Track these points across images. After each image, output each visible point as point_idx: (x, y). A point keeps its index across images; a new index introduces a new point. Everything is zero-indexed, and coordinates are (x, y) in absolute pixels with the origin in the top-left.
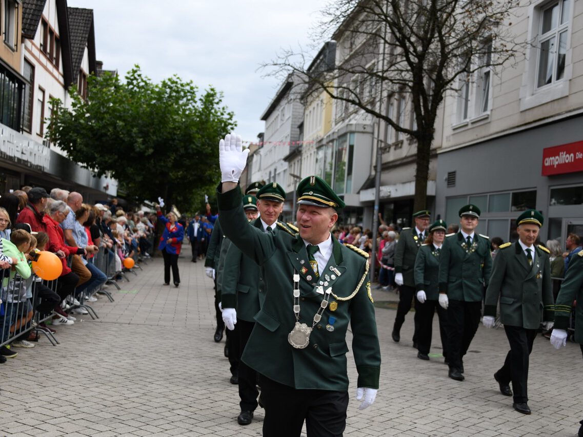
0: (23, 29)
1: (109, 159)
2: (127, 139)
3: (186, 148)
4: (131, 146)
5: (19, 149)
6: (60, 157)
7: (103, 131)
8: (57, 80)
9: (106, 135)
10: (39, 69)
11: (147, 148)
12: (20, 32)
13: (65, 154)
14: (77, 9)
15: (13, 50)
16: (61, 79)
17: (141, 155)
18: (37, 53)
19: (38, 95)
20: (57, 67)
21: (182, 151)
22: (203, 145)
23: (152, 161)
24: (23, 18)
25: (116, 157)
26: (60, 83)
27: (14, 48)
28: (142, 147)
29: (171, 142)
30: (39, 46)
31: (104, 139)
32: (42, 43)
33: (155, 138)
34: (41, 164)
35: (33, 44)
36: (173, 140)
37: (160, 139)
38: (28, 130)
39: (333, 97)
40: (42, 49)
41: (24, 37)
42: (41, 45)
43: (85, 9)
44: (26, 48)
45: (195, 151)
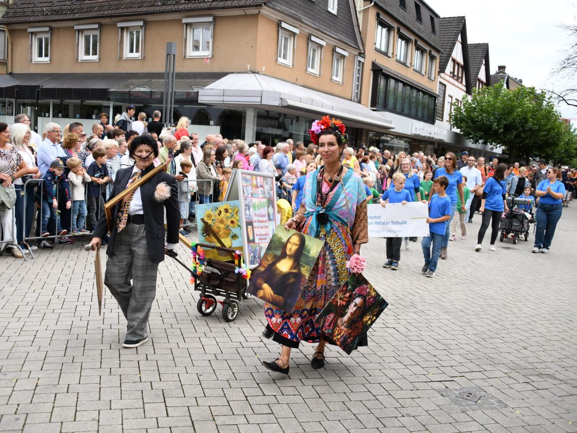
0: (439, 68)
1: (479, 134)
2: (488, 123)
3: (523, 127)
4: (490, 127)
5: (428, 132)
6: (456, 134)
7: (476, 119)
8: (461, 89)
9: (477, 121)
10: (449, 86)
11: (499, 129)
12: (438, 70)
13: (458, 131)
14: (479, 44)
15: (433, 81)
16: (464, 89)
17: (496, 132)
18: (447, 78)
19: (448, 99)
20: (461, 82)
21: (521, 129)
22: (534, 124)
23: (502, 135)
24: (440, 62)
25: (483, 133)
26: (463, 90)
27: (433, 79)
28: (497, 127)
29: (514, 124)
30: (449, 74)
31: (477, 123)
32: (452, 71)
33: (505, 123)
34: (441, 138)
35: (446, 74)
36: (515, 123)
37: (507, 123)
38: (441, 119)
39: (568, 104)
40: (451, 75)
41: (439, 72)
42: (451, 72)
43: (484, 44)
44: (441, 77)
45: (528, 129)
